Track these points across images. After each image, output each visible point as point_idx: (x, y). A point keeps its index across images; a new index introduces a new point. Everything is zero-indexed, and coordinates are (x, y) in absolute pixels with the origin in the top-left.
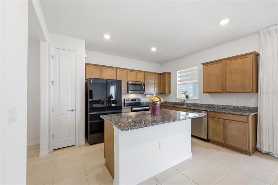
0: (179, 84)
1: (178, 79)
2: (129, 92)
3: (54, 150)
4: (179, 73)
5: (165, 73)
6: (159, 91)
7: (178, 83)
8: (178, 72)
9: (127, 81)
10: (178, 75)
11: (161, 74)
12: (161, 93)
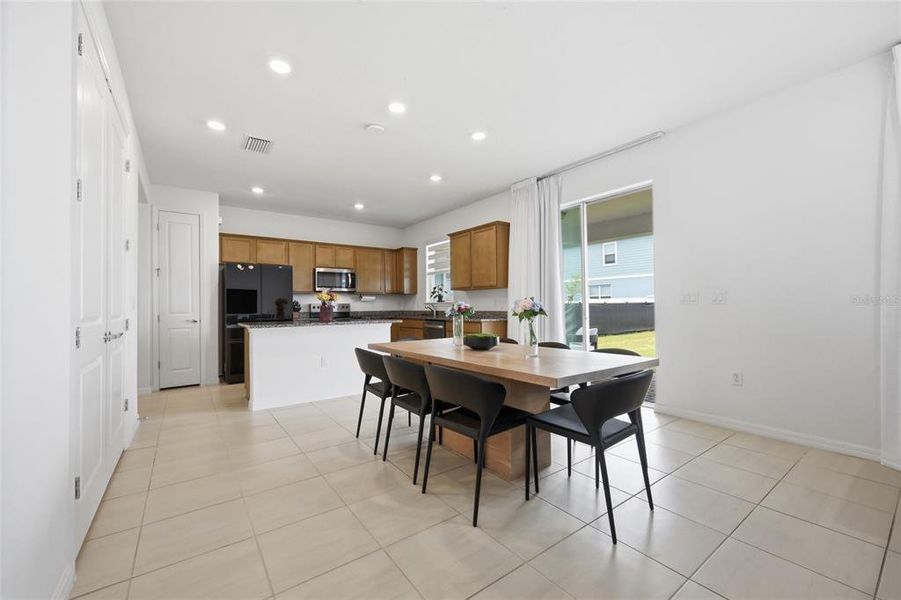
0: (430, 274)
1: (428, 262)
2: (317, 289)
3: (162, 389)
4: (431, 249)
5: (402, 248)
6: (392, 288)
7: (428, 270)
8: (427, 247)
9: (312, 267)
10: (428, 254)
11: (396, 251)
12: (397, 293)
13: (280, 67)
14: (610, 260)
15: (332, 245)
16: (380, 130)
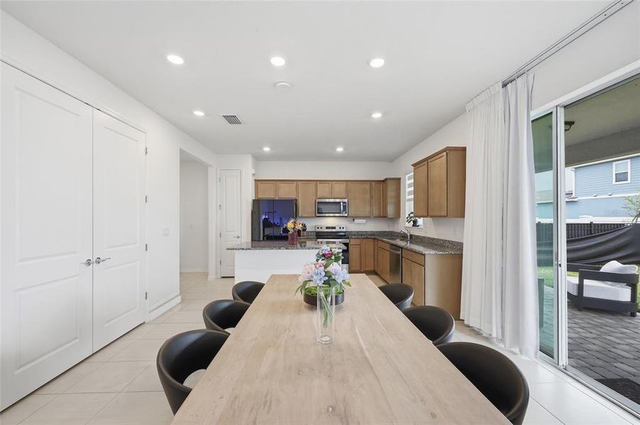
0: (409, 200)
1: (407, 190)
2: (317, 215)
3: (222, 277)
6: (379, 212)
7: (407, 197)
8: (407, 176)
9: (314, 199)
10: (408, 182)
11: (383, 181)
12: (383, 216)
13: (175, 59)
14: (621, 177)
15: (330, 181)
16: (287, 86)
